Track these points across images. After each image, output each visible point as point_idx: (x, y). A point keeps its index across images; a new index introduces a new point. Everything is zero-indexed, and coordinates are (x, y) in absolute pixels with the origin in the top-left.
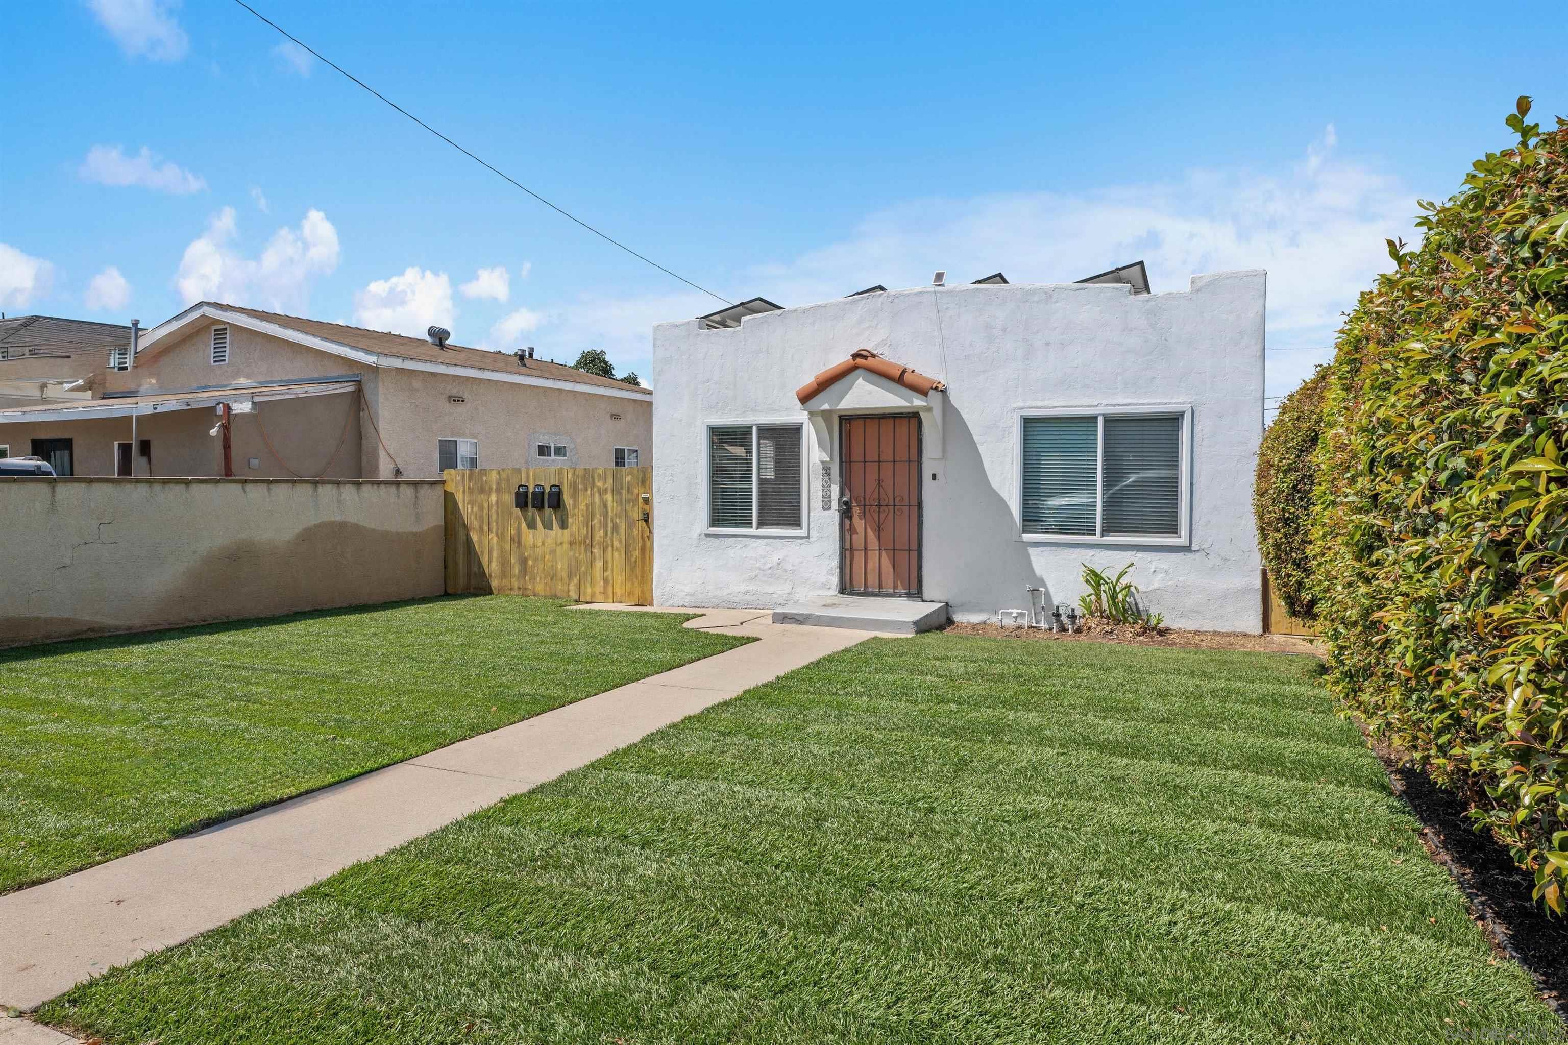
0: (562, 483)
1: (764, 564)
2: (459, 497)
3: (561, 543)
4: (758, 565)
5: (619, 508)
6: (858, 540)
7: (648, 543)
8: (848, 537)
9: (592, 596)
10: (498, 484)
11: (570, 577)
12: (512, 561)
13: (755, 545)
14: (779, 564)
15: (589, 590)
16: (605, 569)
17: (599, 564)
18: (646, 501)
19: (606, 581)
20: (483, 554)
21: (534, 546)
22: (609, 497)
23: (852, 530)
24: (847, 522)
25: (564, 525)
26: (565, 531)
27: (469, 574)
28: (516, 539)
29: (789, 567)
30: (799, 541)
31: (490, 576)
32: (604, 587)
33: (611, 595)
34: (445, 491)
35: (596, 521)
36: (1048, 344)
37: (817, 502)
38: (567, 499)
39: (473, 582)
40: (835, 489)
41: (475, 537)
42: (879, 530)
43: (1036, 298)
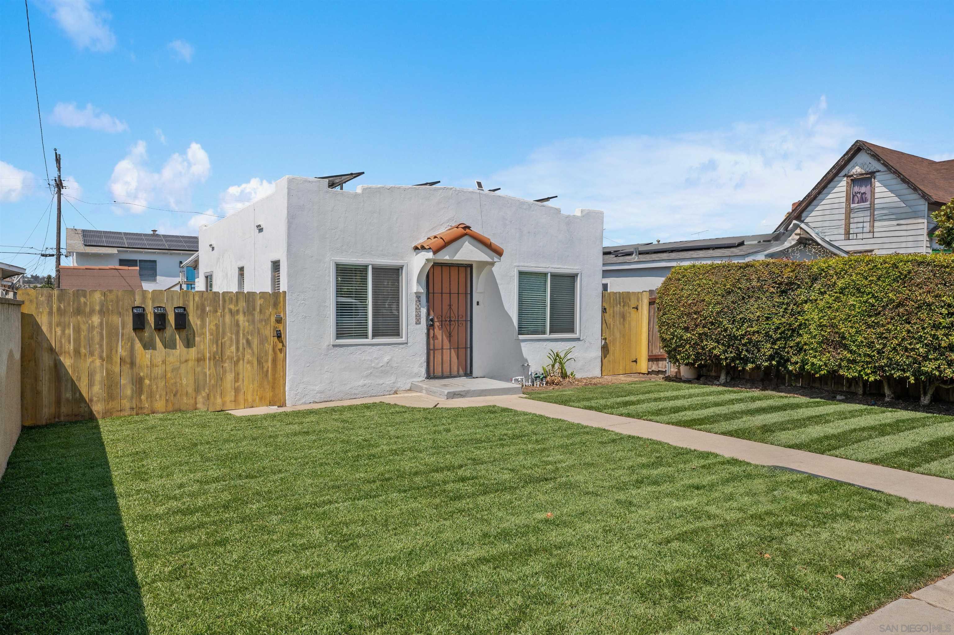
0: (188, 306)
1: (378, 364)
2: (43, 321)
3: (186, 361)
4: (373, 365)
5: (251, 327)
6: (438, 343)
7: (280, 356)
8: (432, 341)
9: (224, 404)
10: (102, 305)
11: (197, 390)
12: (123, 382)
13: (371, 350)
14: (388, 363)
15: (219, 401)
16: (236, 380)
17: (230, 377)
18: (279, 320)
19: (237, 390)
20: (79, 379)
21: (152, 365)
22: (241, 318)
23: (435, 337)
24: (431, 331)
25: (189, 344)
26: (190, 349)
27: (58, 402)
28: (128, 360)
29: (395, 365)
30: (401, 346)
31: (91, 400)
32: (235, 396)
33: (242, 402)
34: (23, 314)
35: (226, 338)
36: (529, 232)
37: (413, 320)
38: (193, 319)
39: (64, 410)
40: (424, 311)
41: (67, 362)
42: (450, 336)
43: (525, 207)
